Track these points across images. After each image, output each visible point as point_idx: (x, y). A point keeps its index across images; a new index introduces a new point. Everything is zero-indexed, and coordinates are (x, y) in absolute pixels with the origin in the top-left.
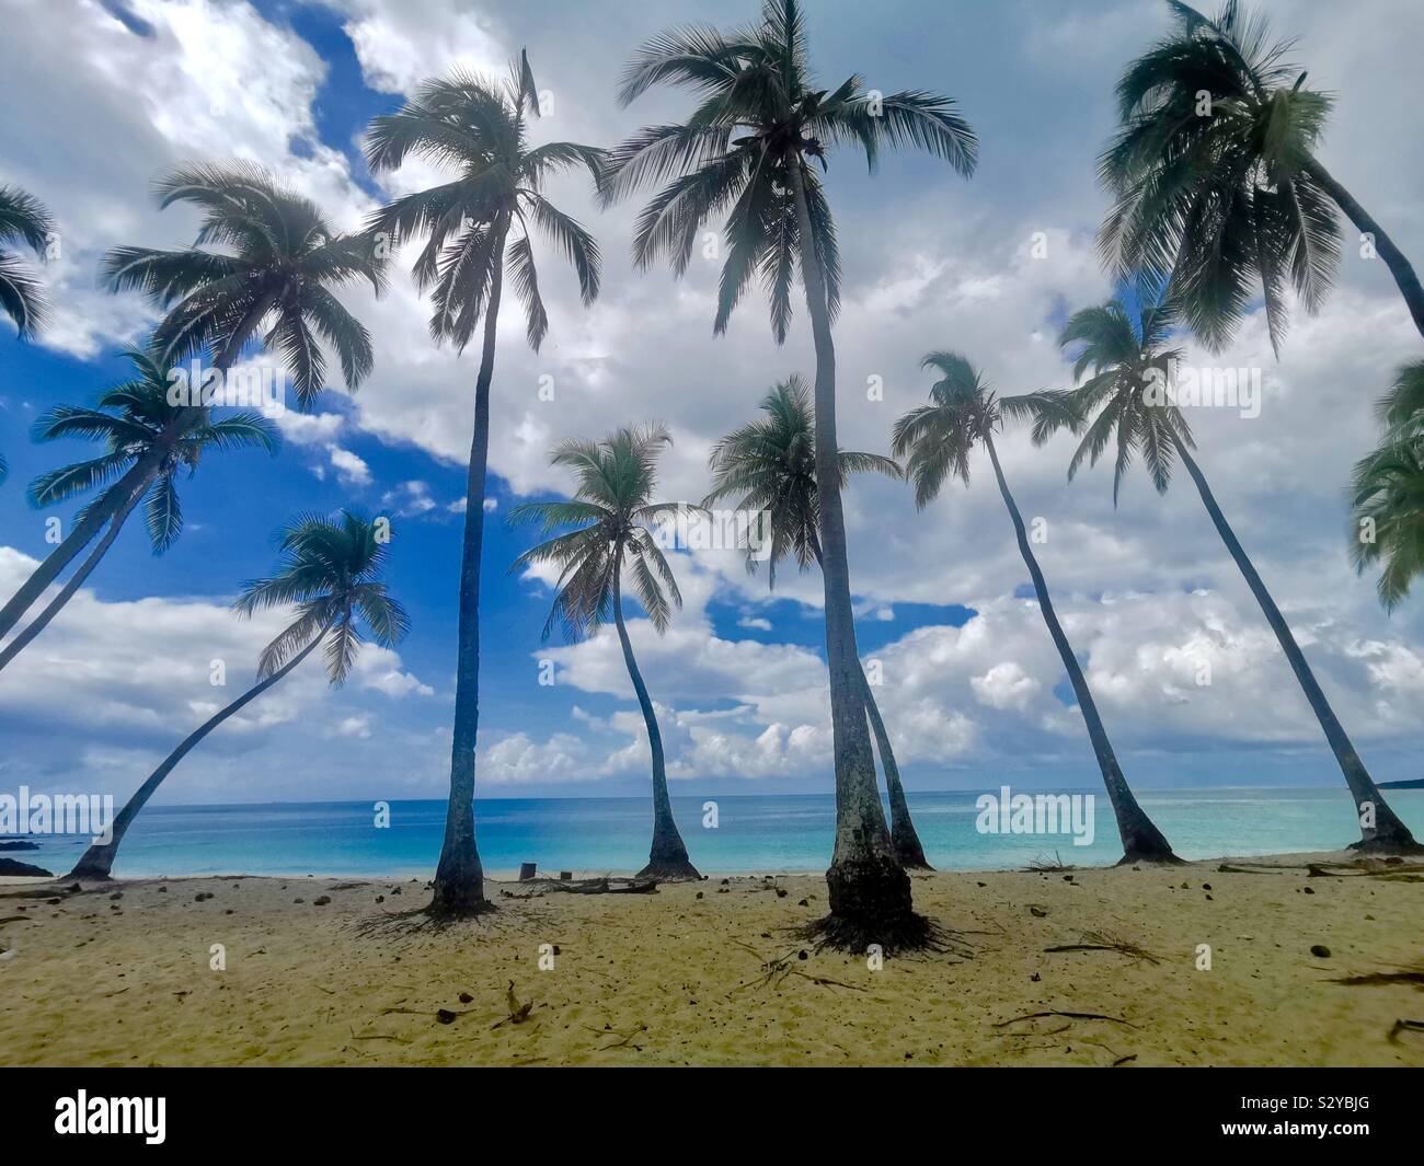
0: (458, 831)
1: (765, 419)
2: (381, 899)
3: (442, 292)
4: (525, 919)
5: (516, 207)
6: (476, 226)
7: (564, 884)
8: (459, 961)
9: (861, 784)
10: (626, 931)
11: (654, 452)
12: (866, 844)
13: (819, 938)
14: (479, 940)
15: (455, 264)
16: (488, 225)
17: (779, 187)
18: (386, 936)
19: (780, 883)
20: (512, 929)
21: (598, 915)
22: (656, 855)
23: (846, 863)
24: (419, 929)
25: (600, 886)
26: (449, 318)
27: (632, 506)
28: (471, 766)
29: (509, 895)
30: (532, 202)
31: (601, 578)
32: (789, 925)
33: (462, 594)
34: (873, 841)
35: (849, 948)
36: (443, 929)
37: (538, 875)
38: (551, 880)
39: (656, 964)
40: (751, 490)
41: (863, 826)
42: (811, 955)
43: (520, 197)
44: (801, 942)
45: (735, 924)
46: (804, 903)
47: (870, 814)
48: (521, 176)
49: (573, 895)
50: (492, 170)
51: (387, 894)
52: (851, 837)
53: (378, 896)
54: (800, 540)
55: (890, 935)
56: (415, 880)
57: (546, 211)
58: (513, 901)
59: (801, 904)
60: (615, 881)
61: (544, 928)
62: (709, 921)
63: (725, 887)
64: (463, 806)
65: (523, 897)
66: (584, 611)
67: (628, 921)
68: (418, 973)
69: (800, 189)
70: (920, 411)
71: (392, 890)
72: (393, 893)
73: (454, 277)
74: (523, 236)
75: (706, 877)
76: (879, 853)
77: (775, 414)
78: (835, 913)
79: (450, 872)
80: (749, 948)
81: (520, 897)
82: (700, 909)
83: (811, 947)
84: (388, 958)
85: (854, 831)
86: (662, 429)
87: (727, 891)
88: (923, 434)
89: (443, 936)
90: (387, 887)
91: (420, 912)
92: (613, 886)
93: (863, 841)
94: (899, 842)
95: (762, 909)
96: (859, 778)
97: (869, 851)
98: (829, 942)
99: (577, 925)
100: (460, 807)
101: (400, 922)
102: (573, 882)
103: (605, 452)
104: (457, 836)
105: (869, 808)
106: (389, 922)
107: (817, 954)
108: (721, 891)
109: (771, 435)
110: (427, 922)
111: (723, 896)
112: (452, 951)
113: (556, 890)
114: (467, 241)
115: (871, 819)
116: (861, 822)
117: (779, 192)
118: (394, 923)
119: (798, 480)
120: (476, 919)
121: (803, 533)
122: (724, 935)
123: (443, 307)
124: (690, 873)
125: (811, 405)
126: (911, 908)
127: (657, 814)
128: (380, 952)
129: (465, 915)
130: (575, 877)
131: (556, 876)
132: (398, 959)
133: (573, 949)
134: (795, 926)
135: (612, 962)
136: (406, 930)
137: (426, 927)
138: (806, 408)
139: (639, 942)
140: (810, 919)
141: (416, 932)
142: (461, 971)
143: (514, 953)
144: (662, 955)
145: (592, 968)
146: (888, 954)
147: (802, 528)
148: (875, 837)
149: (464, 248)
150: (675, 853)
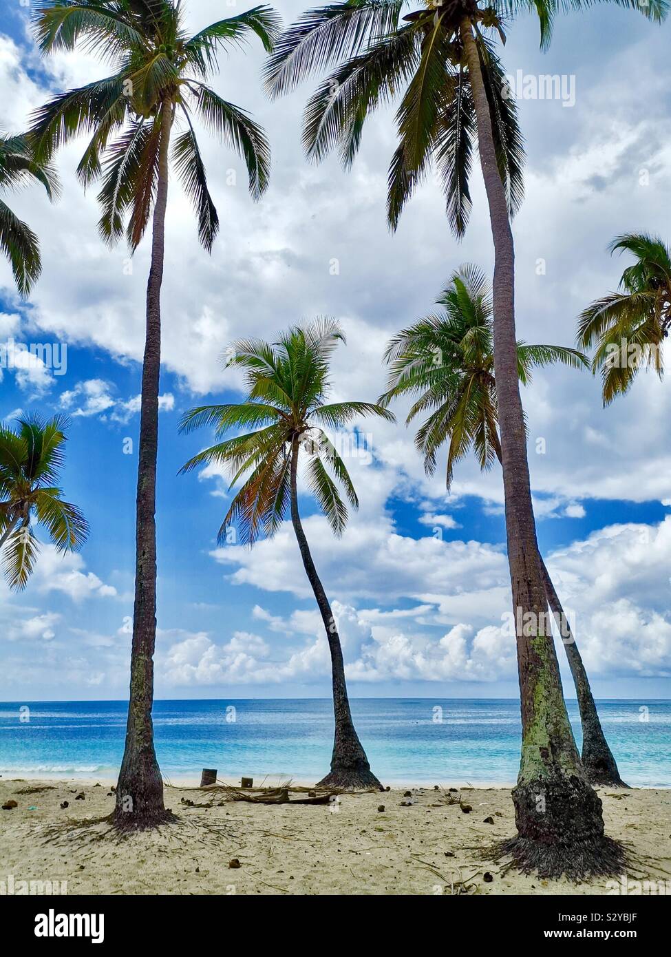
0: (138, 741)
1: (441, 314)
2: (66, 805)
3: (108, 192)
4: (206, 830)
5: (180, 99)
6: (139, 121)
7: (245, 793)
8: (140, 872)
9: (547, 699)
10: (307, 846)
11: (327, 351)
12: (554, 763)
13: (506, 860)
14: (160, 851)
15: (120, 162)
16: (151, 119)
17: (454, 64)
18: (70, 844)
19: (464, 796)
20: (191, 841)
21: (277, 827)
22: (337, 764)
23: (532, 782)
24: (102, 837)
25: (279, 796)
26: (117, 219)
27: (308, 406)
28: (150, 675)
29: (190, 804)
30: (195, 93)
31: (278, 480)
32: (474, 845)
33: (139, 501)
34: (561, 760)
35: (536, 872)
36: (125, 838)
37: (218, 783)
38: (233, 789)
39: (337, 881)
40: (428, 387)
41: (550, 743)
42: (496, 878)
43: (183, 88)
44: (487, 863)
45: (417, 840)
46: (489, 820)
47: (557, 731)
48: (183, 64)
49: (253, 805)
50: (154, 62)
51: (71, 799)
52: (538, 755)
53: (62, 801)
54: (480, 438)
55: (580, 860)
56: (98, 785)
57: (210, 100)
58: (193, 810)
59: (486, 821)
60: (295, 790)
61: (224, 840)
62: (391, 837)
63: (407, 800)
64: (143, 716)
65: (203, 806)
66: (261, 512)
67: (309, 835)
68: (101, 883)
69: (477, 66)
70: (609, 300)
71: (75, 795)
72: (77, 798)
73: (120, 176)
74: (187, 129)
75: (388, 789)
76: (568, 773)
77: (453, 308)
78: (522, 835)
79: (131, 782)
80: (432, 867)
81: (201, 806)
82: (381, 824)
83: (496, 869)
84: (72, 866)
85: (540, 749)
86: (334, 327)
87: (410, 804)
88: (612, 323)
89: (125, 845)
90: (72, 792)
91: (103, 820)
92: (294, 796)
93: (551, 759)
94: (592, 756)
95: (448, 825)
96: (545, 693)
97: (557, 770)
98: (516, 865)
99: (256, 838)
100: (138, 717)
101: (84, 829)
102: (254, 791)
103: (279, 353)
104: (136, 746)
105: (556, 725)
106: (74, 829)
107: (503, 877)
108: (403, 804)
109: (449, 330)
110: (110, 831)
111: (405, 810)
112: (134, 861)
113: (236, 800)
114: (132, 137)
115: (559, 737)
116: (548, 740)
117: (453, 69)
118: (78, 831)
119: (477, 376)
120: (157, 828)
121: (482, 431)
122: (406, 853)
123: (110, 207)
124: (371, 783)
125: (488, 297)
126: (603, 831)
127: (338, 721)
128: (64, 860)
129: (146, 824)
130: (256, 785)
131: (237, 784)
132: (82, 868)
133: (253, 862)
134: (479, 845)
135: (292, 878)
136: (89, 838)
137: (108, 836)
138: (484, 300)
139: (319, 858)
140: (496, 838)
141: (99, 841)
142: (143, 882)
143: (195, 865)
144: (343, 871)
145: (273, 883)
146: (578, 880)
147: (482, 426)
148: (563, 757)
149: (128, 144)
150: (356, 762)
